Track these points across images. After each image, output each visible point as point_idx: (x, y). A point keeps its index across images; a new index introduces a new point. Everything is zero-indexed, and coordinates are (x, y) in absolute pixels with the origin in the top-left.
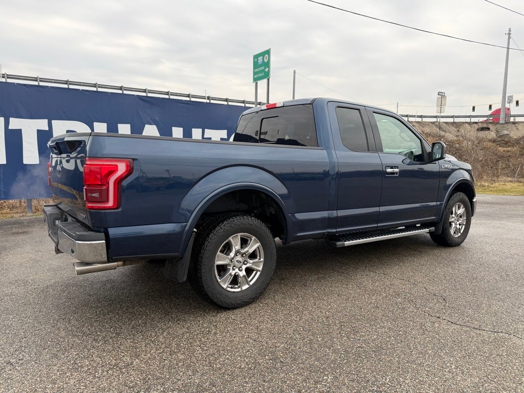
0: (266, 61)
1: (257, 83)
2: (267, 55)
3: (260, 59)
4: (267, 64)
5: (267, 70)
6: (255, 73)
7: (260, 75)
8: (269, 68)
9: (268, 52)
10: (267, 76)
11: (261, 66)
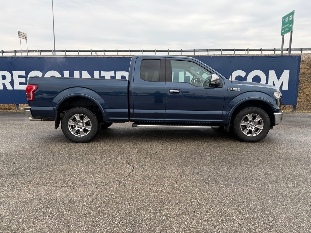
0: (290, 19)
1: (283, 36)
2: (291, 16)
3: (287, 19)
4: (291, 22)
5: (291, 26)
6: (282, 29)
7: (286, 30)
8: (292, 24)
9: (292, 13)
10: (290, 30)
11: (287, 23)
